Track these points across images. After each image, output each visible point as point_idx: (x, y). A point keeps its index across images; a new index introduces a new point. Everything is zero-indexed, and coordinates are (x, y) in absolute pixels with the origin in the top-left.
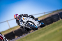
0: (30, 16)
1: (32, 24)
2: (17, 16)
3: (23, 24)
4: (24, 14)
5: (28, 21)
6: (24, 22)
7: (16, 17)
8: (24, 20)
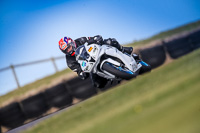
0: (109, 42)
1: (119, 64)
2: (69, 41)
3: (88, 64)
4: (88, 36)
5: (104, 57)
6: (92, 60)
7: (65, 46)
8: (91, 54)
